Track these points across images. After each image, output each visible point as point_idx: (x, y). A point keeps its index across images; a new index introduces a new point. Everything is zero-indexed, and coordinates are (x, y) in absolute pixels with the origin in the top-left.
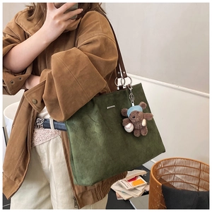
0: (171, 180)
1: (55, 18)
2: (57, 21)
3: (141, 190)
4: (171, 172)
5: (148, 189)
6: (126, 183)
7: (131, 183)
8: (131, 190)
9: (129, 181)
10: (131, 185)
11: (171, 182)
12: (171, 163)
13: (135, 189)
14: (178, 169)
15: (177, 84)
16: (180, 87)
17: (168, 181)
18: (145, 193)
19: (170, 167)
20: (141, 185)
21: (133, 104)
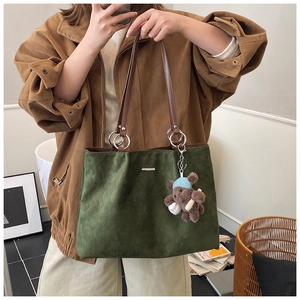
0: (266, 248)
1: (101, 21)
2: (103, 26)
3: (222, 264)
4: (264, 237)
5: (232, 261)
7: (208, 252)
8: (208, 262)
10: (207, 255)
11: (266, 251)
12: (267, 224)
13: (213, 261)
14: (276, 232)
15: (274, 113)
18: (228, 267)
19: (264, 230)
20: (223, 256)
21: (182, 174)
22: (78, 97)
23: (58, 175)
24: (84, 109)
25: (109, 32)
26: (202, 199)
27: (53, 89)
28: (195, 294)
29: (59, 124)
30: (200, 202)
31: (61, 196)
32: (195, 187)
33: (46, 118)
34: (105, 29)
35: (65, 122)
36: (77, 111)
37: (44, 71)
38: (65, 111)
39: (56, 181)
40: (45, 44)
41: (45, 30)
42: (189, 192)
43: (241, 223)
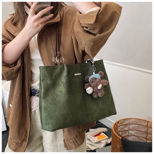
1: (35, 21)
3: (104, 143)
4: (126, 129)
5: (109, 142)
6: (93, 138)
7: (96, 137)
8: (97, 143)
9: (95, 136)
10: (96, 139)
11: (127, 136)
12: (126, 122)
13: (99, 142)
14: (131, 126)
15: (128, 65)
16: (131, 67)
17: (124, 135)
18: (107, 145)
20: (104, 139)
21: (94, 73)
25: (40, 27)
43: (114, 122)
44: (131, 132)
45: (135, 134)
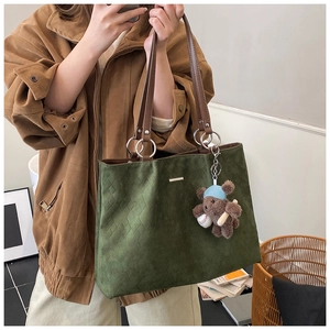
0: (287, 270)
1: (105, 19)
2: (107, 25)
3: (239, 287)
4: (287, 257)
5: (250, 284)
8: (223, 286)
10: (222, 278)
11: (288, 273)
12: (288, 244)
13: (230, 284)
14: (298, 253)
15: (296, 121)
16: (301, 125)
17: (282, 271)
18: (246, 291)
19: (285, 250)
20: (240, 279)
21: (215, 181)
22: (74, 107)
23: (46, 199)
24: (81, 122)
25: (114, 33)
26: (237, 213)
27: (43, 100)
28: (205, 323)
29: (49, 140)
30: (235, 216)
31: (50, 224)
32: (230, 198)
33: (33, 133)
34: (110, 29)
35: (57, 137)
36: (72, 125)
37: (33, 78)
38: (58, 124)
39: (44, 206)
40: (33, 41)
41: (35, 23)
42: (224, 204)
44: (297, 264)
45: (306, 270)
